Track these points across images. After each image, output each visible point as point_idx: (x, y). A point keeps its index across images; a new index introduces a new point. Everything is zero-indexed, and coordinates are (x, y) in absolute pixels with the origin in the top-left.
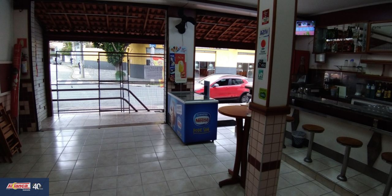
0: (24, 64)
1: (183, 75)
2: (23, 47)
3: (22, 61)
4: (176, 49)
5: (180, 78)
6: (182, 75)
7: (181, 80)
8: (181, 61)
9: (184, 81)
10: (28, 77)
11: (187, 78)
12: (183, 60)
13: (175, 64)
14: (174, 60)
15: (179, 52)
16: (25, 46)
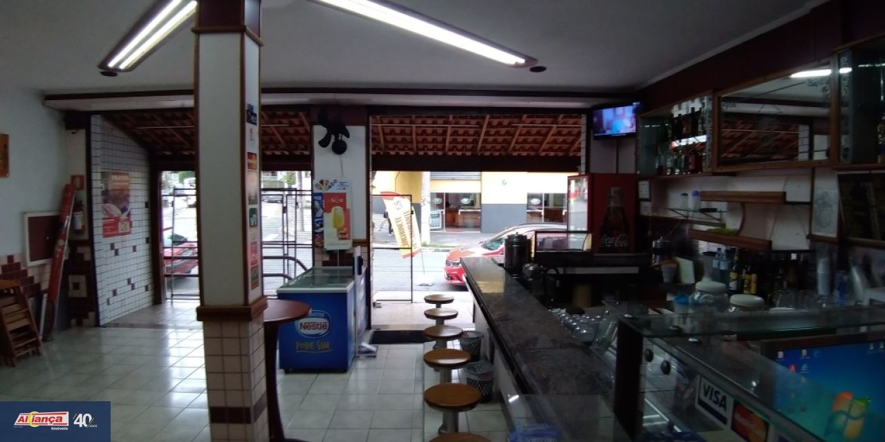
0: (77, 216)
1: (343, 235)
2: (78, 189)
3: (74, 211)
4: (326, 184)
5: (336, 240)
6: (341, 234)
7: (338, 244)
8: (337, 207)
9: (346, 245)
10: (86, 237)
11: (353, 240)
12: (343, 205)
13: (324, 214)
14: (321, 206)
15: (333, 190)
16: (82, 187)
